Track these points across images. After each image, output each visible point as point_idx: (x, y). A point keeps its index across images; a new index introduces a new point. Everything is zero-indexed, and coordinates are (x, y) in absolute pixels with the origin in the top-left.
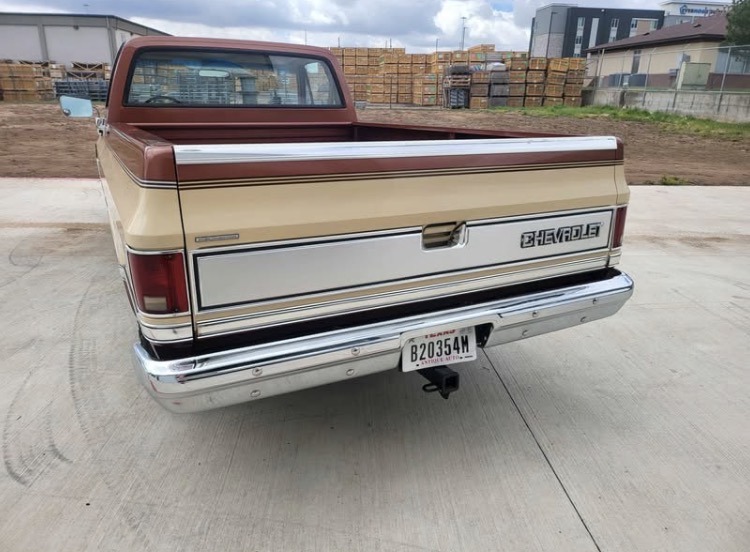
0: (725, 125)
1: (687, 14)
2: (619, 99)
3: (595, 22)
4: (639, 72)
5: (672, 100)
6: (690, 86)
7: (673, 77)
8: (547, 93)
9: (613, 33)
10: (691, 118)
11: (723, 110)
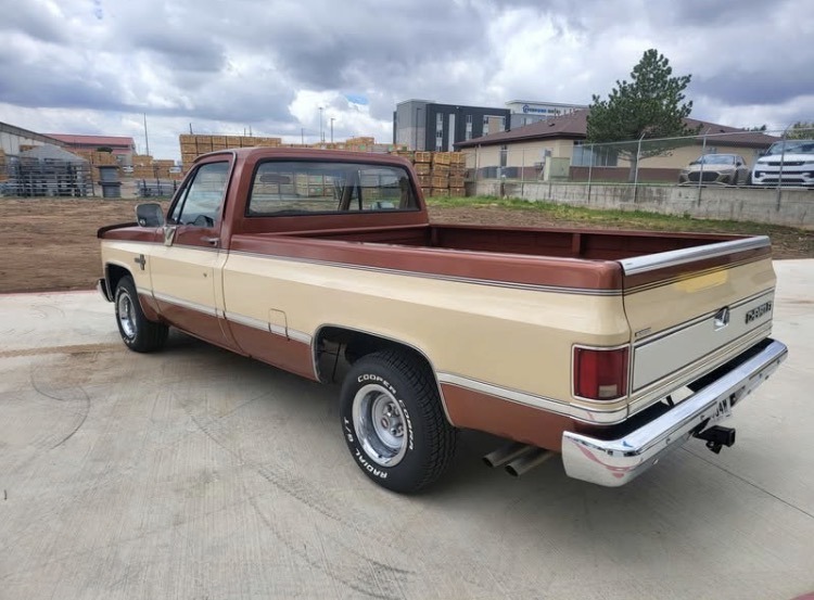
0: (599, 213)
1: (530, 113)
2: (499, 190)
3: (452, 118)
4: (508, 165)
5: (547, 191)
6: (557, 178)
7: (539, 169)
8: (434, 184)
9: (469, 128)
10: (567, 207)
11: (593, 198)
